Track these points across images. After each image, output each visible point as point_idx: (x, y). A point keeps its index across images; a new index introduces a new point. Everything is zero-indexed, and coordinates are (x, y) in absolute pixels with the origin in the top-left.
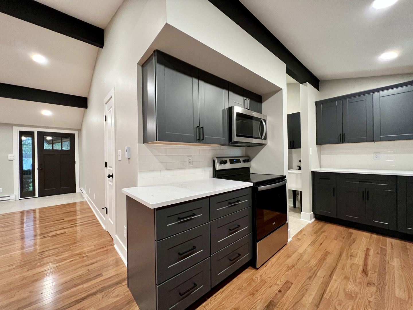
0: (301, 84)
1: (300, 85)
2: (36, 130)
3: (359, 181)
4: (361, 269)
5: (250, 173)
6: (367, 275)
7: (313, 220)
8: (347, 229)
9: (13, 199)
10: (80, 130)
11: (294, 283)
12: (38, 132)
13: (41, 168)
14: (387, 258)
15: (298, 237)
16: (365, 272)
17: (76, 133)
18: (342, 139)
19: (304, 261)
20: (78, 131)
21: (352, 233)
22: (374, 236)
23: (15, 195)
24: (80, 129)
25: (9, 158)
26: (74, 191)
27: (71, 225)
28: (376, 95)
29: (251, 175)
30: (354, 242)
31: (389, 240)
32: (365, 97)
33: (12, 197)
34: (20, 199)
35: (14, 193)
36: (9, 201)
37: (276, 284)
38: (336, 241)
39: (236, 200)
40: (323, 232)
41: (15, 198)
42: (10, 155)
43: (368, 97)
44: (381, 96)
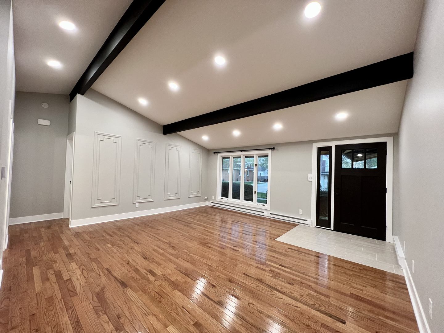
2: (334, 144)
9: (310, 225)
10: (396, 135)
13: (337, 193)
17: (389, 141)
20: (392, 137)
23: (312, 221)
24: (396, 132)
25: (309, 179)
33: (309, 222)
34: (316, 227)
36: (307, 225)
41: (312, 224)
42: (309, 175)
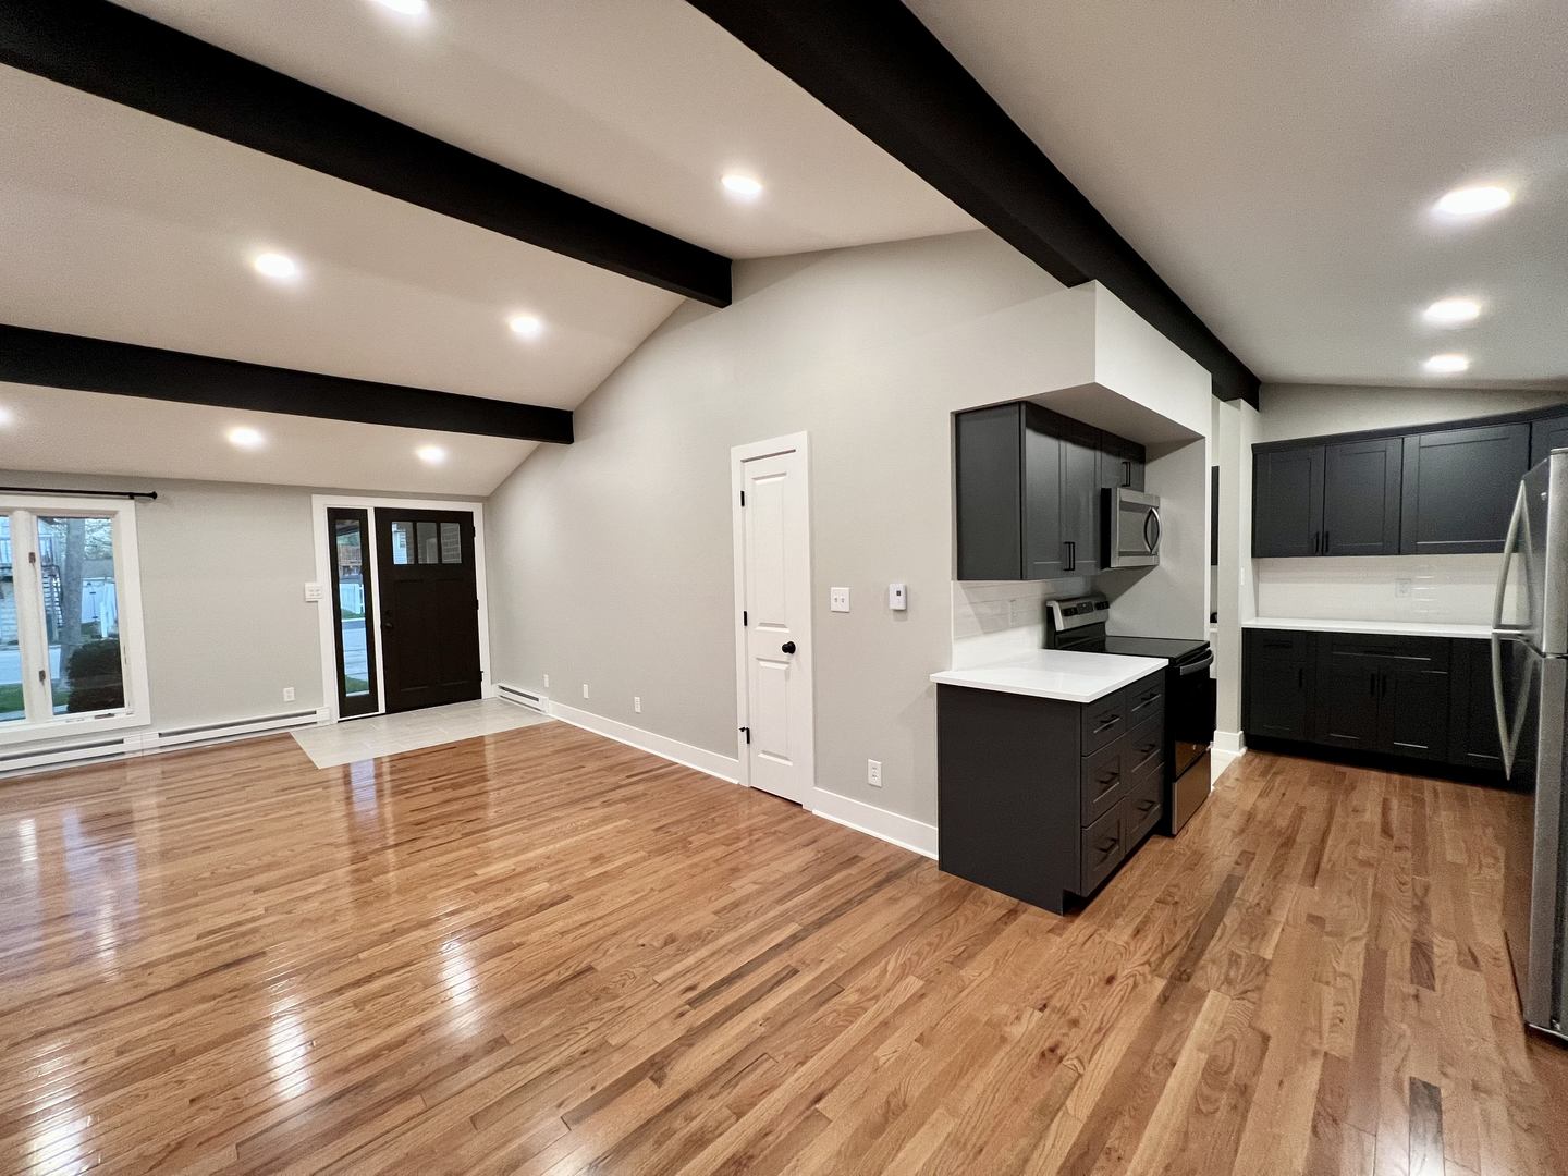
0: (1224, 401)
1: (1222, 403)
2: (370, 504)
3: (1366, 652)
4: (1378, 828)
5: (1106, 636)
6: (1391, 837)
7: (1244, 750)
8: (1332, 766)
9: (323, 722)
10: (487, 500)
11: (1258, 851)
12: (376, 509)
13: (389, 624)
14: (1428, 811)
15: (1227, 784)
16: (1386, 831)
17: (477, 511)
18: (1322, 545)
19: (1260, 822)
20: (481, 504)
21: (1344, 774)
22: (1396, 778)
23: (329, 708)
24: (488, 495)
25: (309, 597)
26: (474, 693)
27: (628, 777)
28: (1411, 440)
29: (1108, 640)
30: (1354, 789)
31: (1428, 783)
32: (1381, 444)
33: (321, 714)
34: (339, 722)
35: (325, 700)
36: (314, 726)
37: (1223, 855)
38: (1314, 789)
39: (1148, 694)
40: (1276, 774)
42: (307, 585)
43: (1393, 445)
44: (1423, 445)
